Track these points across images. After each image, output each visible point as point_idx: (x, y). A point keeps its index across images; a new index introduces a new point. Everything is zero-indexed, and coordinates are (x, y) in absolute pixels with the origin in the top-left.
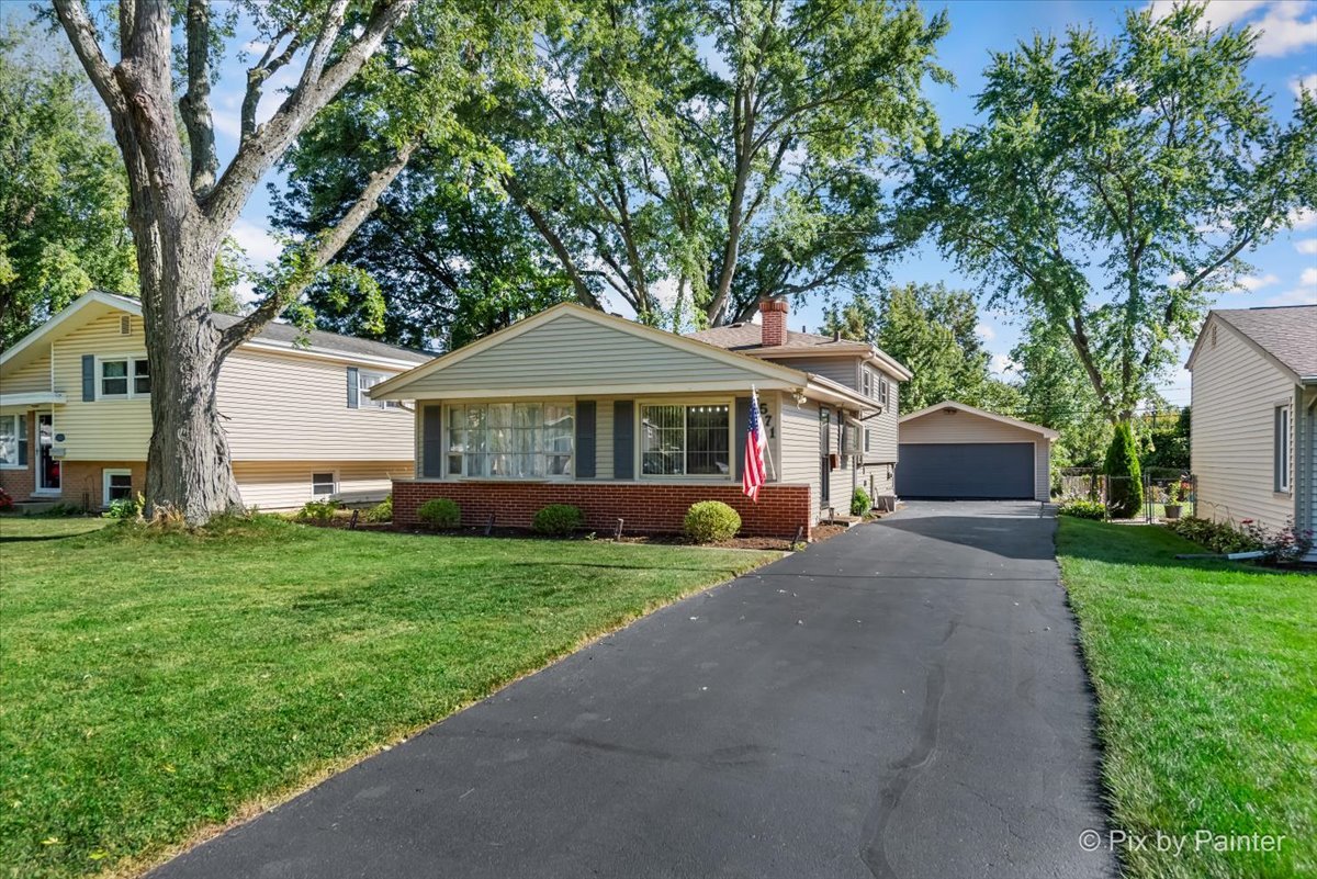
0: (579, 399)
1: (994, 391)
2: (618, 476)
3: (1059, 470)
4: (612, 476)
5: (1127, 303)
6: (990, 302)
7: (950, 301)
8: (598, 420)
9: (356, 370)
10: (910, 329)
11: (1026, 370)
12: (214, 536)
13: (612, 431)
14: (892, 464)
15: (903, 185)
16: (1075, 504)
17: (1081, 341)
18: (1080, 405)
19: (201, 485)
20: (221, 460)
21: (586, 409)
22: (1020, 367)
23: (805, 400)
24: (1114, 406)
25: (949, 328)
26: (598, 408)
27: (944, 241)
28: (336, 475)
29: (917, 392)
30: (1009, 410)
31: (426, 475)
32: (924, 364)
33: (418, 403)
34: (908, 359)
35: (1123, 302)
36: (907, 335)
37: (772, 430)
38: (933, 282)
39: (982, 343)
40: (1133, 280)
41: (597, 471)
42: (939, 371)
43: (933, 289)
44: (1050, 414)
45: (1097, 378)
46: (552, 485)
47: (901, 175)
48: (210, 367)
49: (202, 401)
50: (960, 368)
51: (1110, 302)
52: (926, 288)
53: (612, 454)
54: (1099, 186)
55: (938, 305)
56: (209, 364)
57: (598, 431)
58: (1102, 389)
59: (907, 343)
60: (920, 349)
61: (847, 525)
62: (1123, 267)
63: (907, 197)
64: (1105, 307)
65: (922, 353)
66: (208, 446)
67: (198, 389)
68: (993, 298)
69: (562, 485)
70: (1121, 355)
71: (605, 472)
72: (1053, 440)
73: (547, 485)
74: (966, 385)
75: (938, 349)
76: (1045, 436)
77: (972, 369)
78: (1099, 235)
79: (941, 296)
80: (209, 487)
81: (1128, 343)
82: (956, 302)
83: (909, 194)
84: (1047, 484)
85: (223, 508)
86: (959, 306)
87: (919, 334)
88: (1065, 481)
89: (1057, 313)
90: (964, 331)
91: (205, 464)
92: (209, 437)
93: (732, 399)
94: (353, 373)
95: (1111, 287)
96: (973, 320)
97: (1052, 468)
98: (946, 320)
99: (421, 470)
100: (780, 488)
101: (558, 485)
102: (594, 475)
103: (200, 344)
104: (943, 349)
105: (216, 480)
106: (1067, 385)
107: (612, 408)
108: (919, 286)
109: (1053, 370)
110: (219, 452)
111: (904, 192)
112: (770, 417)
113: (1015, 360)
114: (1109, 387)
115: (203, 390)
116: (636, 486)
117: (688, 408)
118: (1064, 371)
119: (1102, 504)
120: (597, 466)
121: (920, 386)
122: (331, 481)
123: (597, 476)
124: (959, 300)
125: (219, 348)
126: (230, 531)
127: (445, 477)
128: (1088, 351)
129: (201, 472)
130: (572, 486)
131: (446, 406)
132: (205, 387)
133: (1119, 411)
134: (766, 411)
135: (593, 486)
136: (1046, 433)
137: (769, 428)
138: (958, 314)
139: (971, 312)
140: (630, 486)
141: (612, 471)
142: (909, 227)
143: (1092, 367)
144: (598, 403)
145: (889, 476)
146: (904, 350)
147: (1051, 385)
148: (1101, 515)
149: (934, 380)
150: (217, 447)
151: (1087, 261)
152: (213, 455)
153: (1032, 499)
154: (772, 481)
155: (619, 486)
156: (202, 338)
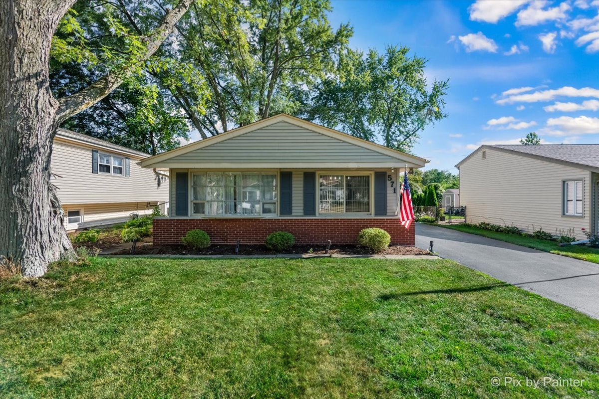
0: (282, 170)
2: (306, 213)
4: (302, 214)
8: (293, 183)
9: (97, 152)
12: (60, 286)
13: (302, 189)
16: (424, 217)
19: (39, 237)
20: (55, 212)
21: (286, 176)
26: (293, 176)
28: (82, 212)
31: (177, 214)
33: (171, 170)
37: (395, 189)
41: (293, 211)
46: (266, 220)
48: (49, 130)
49: (41, 159)
53: (302, 202)
56: (47, 127)
57: (293, 189)
66: (46, 200)
67: (36, 148)
69: (272, 220)
71: (298, 211)
73: (261, 220)
80: (45, 237)
85: (57, 256)
91: (42, 218)
92: (45, 193)
93: (373, 173)
94: (95, 153)
99: (174, 212)
102: (291, 214)
103: (39, 107)
105: (52, 231)
107: (303, 176)
110: (53, 206)
112: (393, 182)
115: (42, 150)
116: (318, 219)
117: (347, 177)
120: (293, 208)
122: (79, 215)
123: (293, 214)
125: (57, 113)
126: (73, 278)
127: (191, 215)
129: (38, 225)
130: (279, 220)
131: (191, 172)
132: (43, 147)
134: (391, 179)
135: (292, 220)
137: (393, 188)
140: (315, 219)
141: (302, 211)
144: (294, 173)
148: (434, 221)
150: (52, 202)
152: (48, 208)
154: (395, 216)
155: (308, 219)
156: (41, 102)
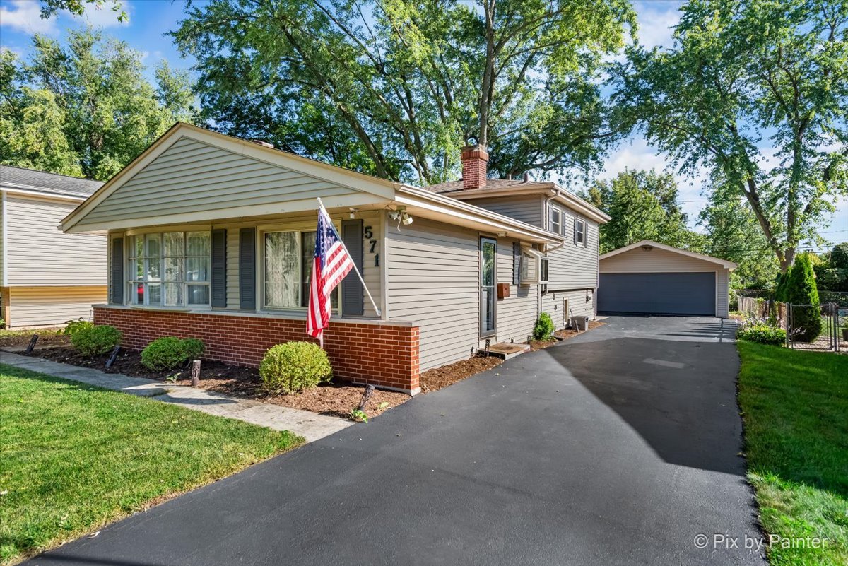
0: (215, 227)
1: (688, 237)
3: (735, 291)
4: (238, 307)
5: (792, 166)
6: (681, 169)
7: (659, 181)
8: (228, 248)
10: (627, 196)
11: (712, 225)
13: (238, 260)
14: (592, 289)
15: (617, 92)
16: (755, 329)
17: (753, 197)
18: (749, 247)
21: (219, 234)
22: (707, 223)
23: (410, 220)
24: (781, 246)
25: (658, 198)
26: (228, 236)
27: (649, 134)
29: (632, 238)
30: (698, 249)
31: (112, 300)
32: (636, 220)
33: (110, 233)
34: (625, 216)
35: (789, 167)
36: (625, 199)
37: (377, 257)
38: (648, 170)
39: (680, 208)
40: (797, 149)
41: (228, 301)
42: (647, 224)
43: (647, 174)
44: (729, 252)
45: (766, 224)
46: (192, 315)
47: (616, 84)
50: (662, 222)
51: (778, 167)
52: (643, 173)
53: (238, 284)
54: (770, 82)
55: (650, 183)
57: (228, 260)
58: (770, 232)
59: (625, 205)
60: (634, 209)
61: (503, 357)
62: (789, 140)
63: (621, 100)
64: (774, 170)
65: (636, 212)
68: (684, 166)
69: (199, 315)
70: (786, 207)
71: (233, 303)
72: (731, 270)
73: (188, 315)
74: (666, 233)
75: (647, 209)
76: (725, 267)
77: (671, 223)
78: (768, 122)
79: (653, 178)
81: (792, 196)
82: (663, 182)
83: (622, 97)
84: (726, 301)
86: (665, 184)
87: (634, 199)
88: (739, 300)
89: (735, 178)
90: (668, 200)
95: (779, 154)
96: (675, 193)
97: (730, 290)
98: (656, 194)
99: (111, 295)
100: (383, 327)
101: (197, 315)
102: (226, 306)
104: (650, 209)
106: (740, 234)
107: (239, 235)
108: (638, 172)
109: (730, 224)
111: (618, 96)
112: (375, 243)
113: (703, 218)
114: (777, 230)
117: (303, 234)
118: (738, 225)
119: (783, 329)
120: (227, 296)
121: (633, 234)
123: (229, 307)
124: (665, 180)
127: (127, 304)
128: (759, 204)
130: (207, 316)
131: (127, 237)
133: (785, 249)
135: (225, 317)
136: (726, 264)
137: (374, 255)
138: (664, 190)
139: (673, 188)
140: (251, 318)
141: (239, 302)
142: (623, 122)
143: (762, 216)
144: (229, 231)
145: (588, 299)
146: (622, 210)
147: (730, 233)
148: (782, 340)
149: (644, 230)
151: (759, 137)
153: (714, 316)
154: (376, 318)
